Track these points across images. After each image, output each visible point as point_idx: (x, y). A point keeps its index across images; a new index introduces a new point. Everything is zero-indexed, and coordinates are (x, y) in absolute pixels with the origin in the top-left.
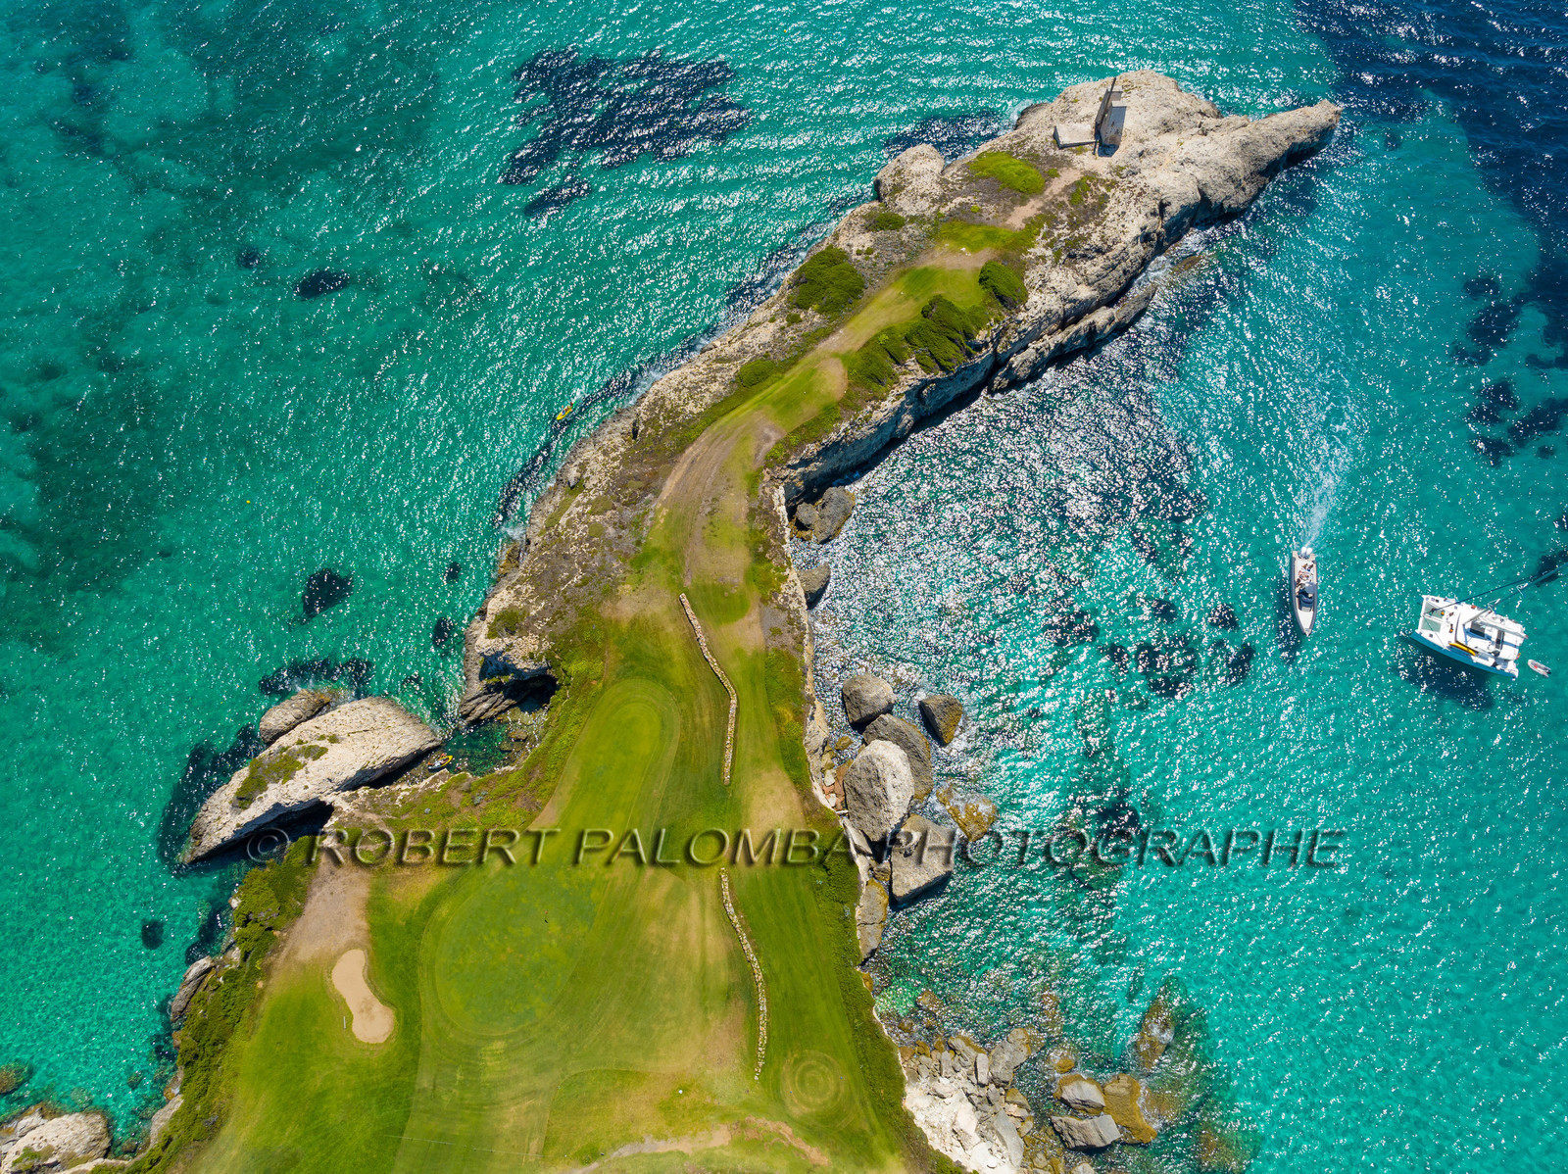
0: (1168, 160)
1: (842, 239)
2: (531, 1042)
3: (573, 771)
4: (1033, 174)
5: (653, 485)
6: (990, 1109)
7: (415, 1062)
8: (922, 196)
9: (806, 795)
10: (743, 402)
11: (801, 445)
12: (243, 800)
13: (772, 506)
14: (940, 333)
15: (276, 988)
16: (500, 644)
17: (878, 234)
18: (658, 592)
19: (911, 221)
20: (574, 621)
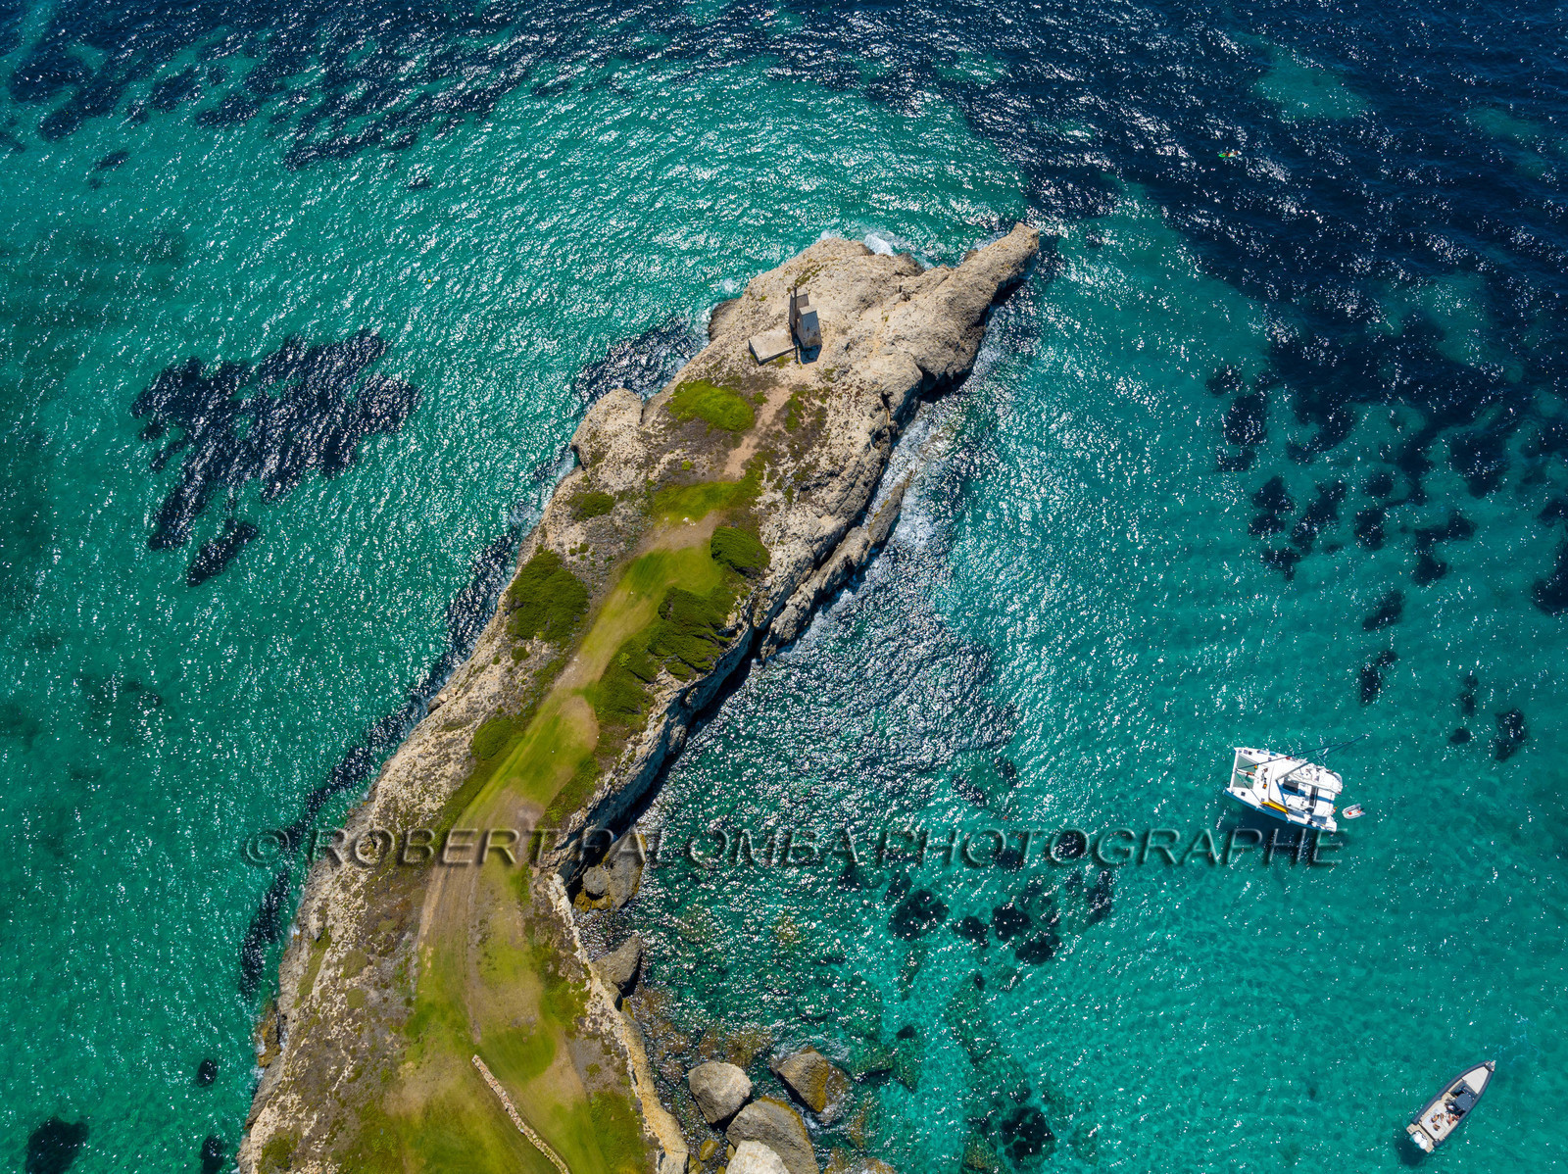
0: (878, 344)
1: (550, 536)
4: (739, 406)
5: (408, 920)
8: (626, 463)
10: (487, 780)
11: (564, 820)
13: (550, 905)
14: (684, 634)
17: (590, 523)
18: (446, 1060)
19: (621, 499)
20: (358, 1128)
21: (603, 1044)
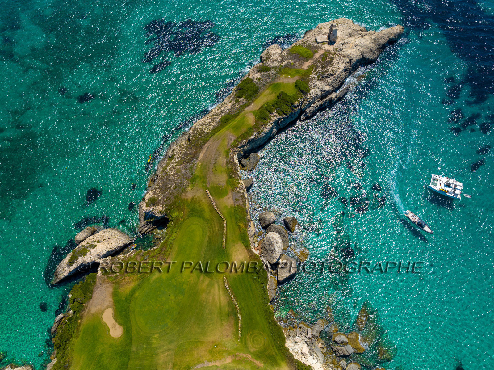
0: (351, 46)
1: (251, 75)
2: (167, 334)
3: (176, 248)
4: (310, 52)
5: (196, 156)
6: (313, 346)
7: (131, 343)
8: (275, 60)
9: (250, 251)
10: (223, 128)
11: (242, 141)
12: (71, 263)
13: (234, 160)
14: (283, 103)
15: (85, 322)
16: (150, 209)
17: (263, 73)
18: (199, 189)
19: (272, 69)
20: (173, 200)
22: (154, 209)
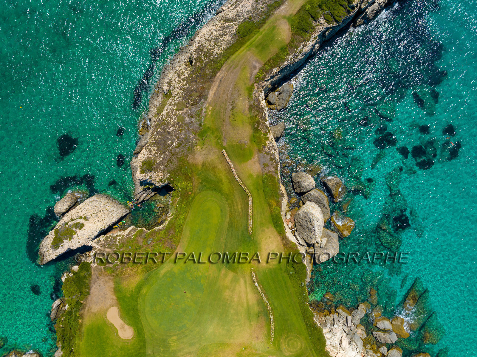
2: (186, 336)
3: (187, 232)
5: (204, 94)
6: (352, 333)
7: (145, 345)
9: (284, 238)
10: (241, 46)
11: (271, 69)
14: (336, 2)
15: (87, 321)
18: (212, 149)
20: (177, 164)
21: (271, 157)
22: (152, 176)
